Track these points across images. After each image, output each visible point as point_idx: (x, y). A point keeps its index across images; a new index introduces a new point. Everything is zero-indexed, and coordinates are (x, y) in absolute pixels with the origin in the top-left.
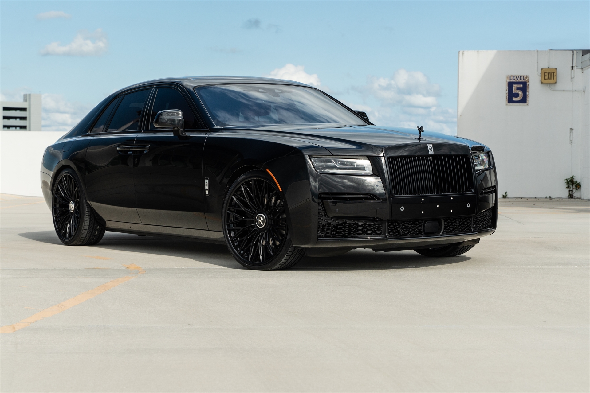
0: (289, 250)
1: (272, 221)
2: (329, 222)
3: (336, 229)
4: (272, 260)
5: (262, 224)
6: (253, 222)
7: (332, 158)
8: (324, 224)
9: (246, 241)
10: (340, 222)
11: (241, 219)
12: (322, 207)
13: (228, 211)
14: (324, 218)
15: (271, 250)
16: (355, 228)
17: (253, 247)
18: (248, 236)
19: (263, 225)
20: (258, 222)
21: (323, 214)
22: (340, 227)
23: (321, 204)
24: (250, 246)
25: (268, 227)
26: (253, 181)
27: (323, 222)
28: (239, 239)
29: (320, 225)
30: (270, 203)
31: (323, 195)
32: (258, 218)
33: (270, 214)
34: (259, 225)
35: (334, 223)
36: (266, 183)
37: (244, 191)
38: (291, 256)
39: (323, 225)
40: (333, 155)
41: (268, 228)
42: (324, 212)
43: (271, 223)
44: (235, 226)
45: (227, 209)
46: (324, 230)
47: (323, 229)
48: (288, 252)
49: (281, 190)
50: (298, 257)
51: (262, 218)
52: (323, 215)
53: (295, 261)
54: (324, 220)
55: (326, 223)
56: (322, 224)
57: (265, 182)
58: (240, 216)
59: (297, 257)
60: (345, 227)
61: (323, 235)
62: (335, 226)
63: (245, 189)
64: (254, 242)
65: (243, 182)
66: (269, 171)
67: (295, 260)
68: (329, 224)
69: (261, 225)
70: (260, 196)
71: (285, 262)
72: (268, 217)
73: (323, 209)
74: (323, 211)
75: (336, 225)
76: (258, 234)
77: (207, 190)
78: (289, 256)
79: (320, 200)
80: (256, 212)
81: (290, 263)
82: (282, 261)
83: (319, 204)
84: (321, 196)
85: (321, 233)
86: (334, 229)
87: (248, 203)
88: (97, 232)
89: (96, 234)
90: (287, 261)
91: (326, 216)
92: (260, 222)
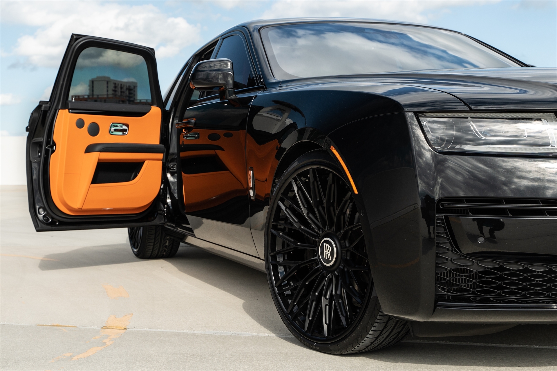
0: (377, 321)
1: (349, 254)
2: (463, 266)
3: (479, 282)
4: (345, 338)
5: (330, 259)
6: (315, 253)
7: (469, 118)
8: (450, 271)
9: (303, 290)
10: (489, 265)
11: (293, 246)
12: (445, 230)
13: (272, 230)
14: (450, 255)
15: (343, 315)
16: (525, 280)
17: (314, 303)
18: (306, 281)
19: (331, 261)
20: (322, 253)
21: (448, 246)
22: (488, 278)
23: (443, 224)
24: (308, 301)
25: (340, 265)
26: (311, 172)
27: (449, 266)
28: (292, 283)
29: (443, 271)
30: (342, 217)
31: (448, 205)
32: (323, 245)
33: (344, 238)
34: (324, 259)
35: (475, 269)
36: (334, 174)
37: (298, 191)
38: (382, 331)
39: (449, 273)
40: (471, 111)
41: (341, 267)
42: (450, 243)
43: (346, 257)
44: (286, 258)
45: (271, 227)
46: (451, 283)
47: (449, 280)
48: (375, 324)
49: (356, 192)
50: (399, 332)
51: (329, 247)
52: (448, 249)
53: (394, 339)
54: (451, 261)
55: (457, 267)
56: (446, 269)
57: (331, 175)
58: (292, 240)
59: (397, 331)
60: (501, 278)
61: (448, 296)
62: (475, 276)
63: (299, 188)
64: (317, 294)
65: (295, 175)
66: (334, 151)
67: (392, 338)
68: (462, 270)
69: (328, 261)
70: (325, 202)
71: (372, 343)
72: (340, 244)
73: (447, 235)
74: (449, 239)
75: (480, 272)
76: (324, 277)
77: (251, 188)
78: (379, 332)
79: (441, 216)
80: (319, 234)
81: (384, 343)
82: (363, 341)
83: (439, 223)
84: (442, 205)
85: (444, 289)
86: (474, 281)
87: (305, 215)
88: (168, 242)
89: (167, 244)
90: (375, 341)
91: (455, 250)
92: (327, 254)
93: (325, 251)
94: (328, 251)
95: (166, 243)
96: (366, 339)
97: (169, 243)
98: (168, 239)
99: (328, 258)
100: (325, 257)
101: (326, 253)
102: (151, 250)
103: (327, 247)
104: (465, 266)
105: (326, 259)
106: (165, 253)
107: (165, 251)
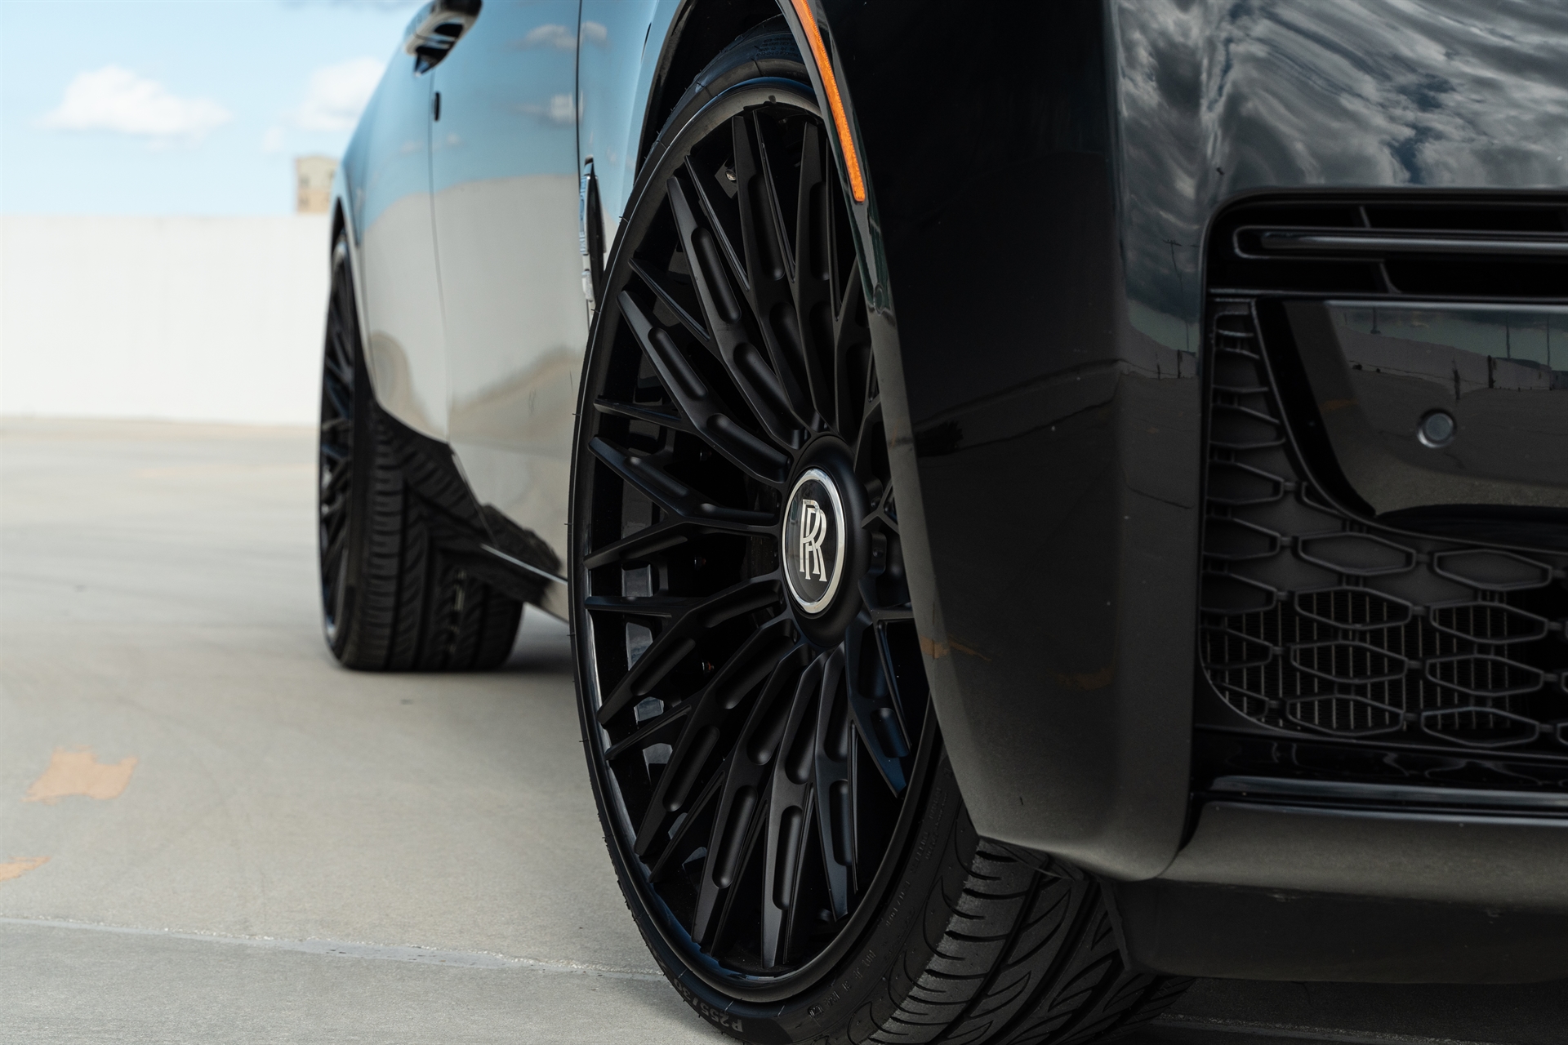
0: (971, 883)
2: (1353, 579)
4: (839, 972)
5: (823, 578)
8: (1287, 605)
11: (686, 518)
12: (1262, 378)
13: (602, 446)
14: (1287, 519)
15: (839, 857)
17: (743, 804)
19: (826, 585)
20: (794, 549)
21: (1278, 469)
22: (1489, 648)
23: (1252, 344)
24: (720, 790)
26: (741, 130)
27: (1282, 578)
29: (1252, 607)
31: (1278, 237)
32: (796, 508)
34: (799, 582)
35: (1417, 595)
37: (694, 237)
39: (1287, 617)
42: (1288, 449)
43: (888, 564)
45: (597, 427)
46: (1290, 671)
47: (1286, 657)
49: (863, 190)
51: (821, 517)
52: (1277, 488)
54: (1298, 551)
55: (1321, 585)
56: (1270, 596)
58: (682, 491)
61: (1285, 743)
63: (704, 223)
64: (763, 758)
65: (683, 155)
68: (1352, 601)
69: (815, 589)
70: (795, 282)
72: (865, 498)
73: (1275, 413)
74: (1280, 431)
75: (1445, 614)
79: (1243, 301)
80: (786, 455)
82: (916, 991)
83: (1233, 341)
84: (1251, 242)
85: (1256, 708)
86: (1414, 664)
87: (726, 356)
88: (460, 597)
89: (460, 605)
90: (982, 993)
91: (1312, 493)
92: (811, 553)
93: (803, 540)
94: (816, 539)
95: (453, 599)
96: (925, 979)
97: (467, 598)
98: (460, 582)
99: (816, 571)
100: (802, 570)
101: (809, 548)
102: (387, 631)
103: (813, 516)
104: (1366, 581)
105: (808, 577)
106: (452, 649)
107: (451, 637)
